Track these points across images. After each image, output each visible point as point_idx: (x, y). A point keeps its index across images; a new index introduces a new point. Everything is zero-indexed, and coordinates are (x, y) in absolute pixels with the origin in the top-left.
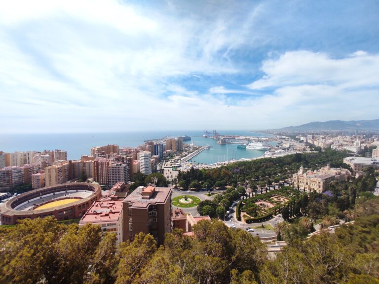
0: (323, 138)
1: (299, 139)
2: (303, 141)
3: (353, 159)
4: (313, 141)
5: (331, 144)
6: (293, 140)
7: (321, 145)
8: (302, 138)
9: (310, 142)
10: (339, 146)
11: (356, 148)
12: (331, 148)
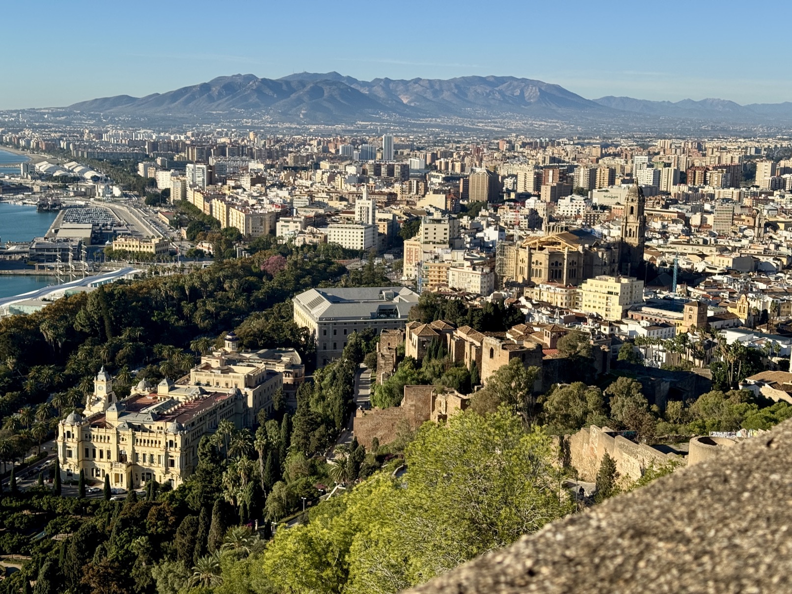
1: (153, 182)
2: (167, 192)
4: (208, 199)
5: (277, 216)
6: (117, 190)
7: (237, 220)
8: (165, 180)
9: (196, 199)
10: (309, 221)
11: (360, 235)
12: (278, 234)
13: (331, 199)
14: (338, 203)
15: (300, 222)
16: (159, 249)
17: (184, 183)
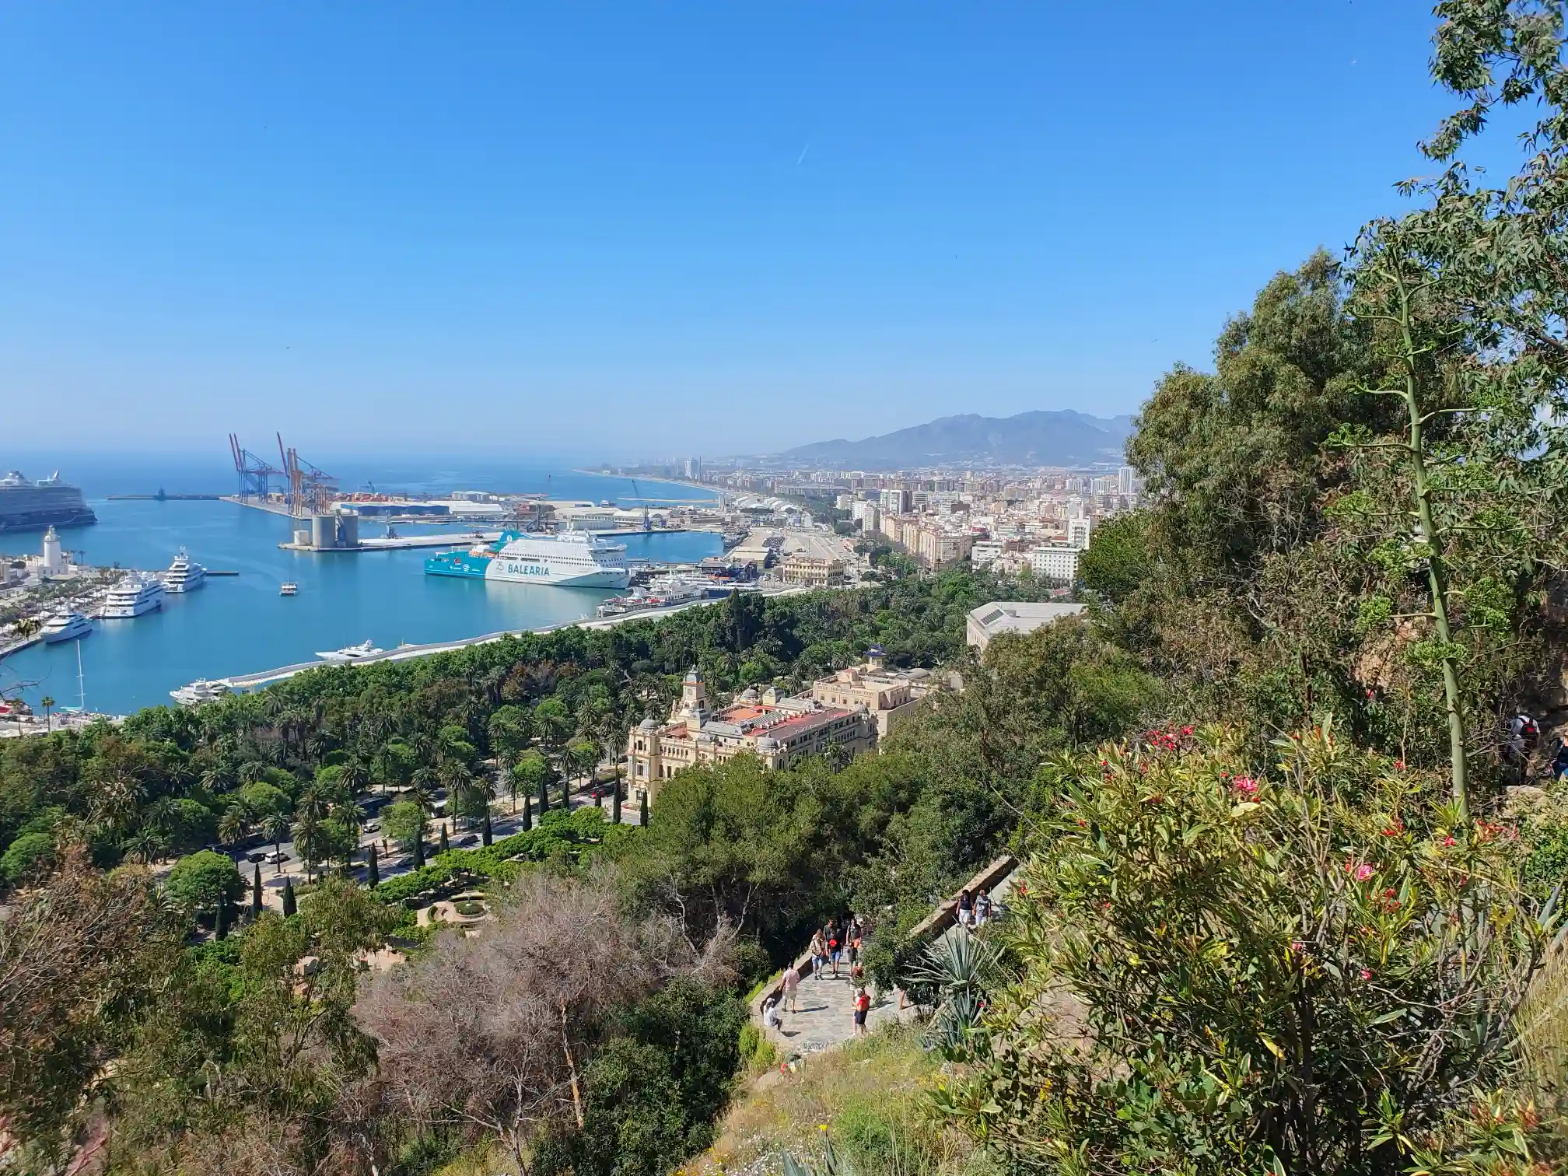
0: (957, 507)
1: (848, 514)
2: (859, 523)
3: (998, 614)
4: (899, 524)
5: (974, 539)
6: (808, 521)
7: (928, 546)
8: (860, 510)
9: (888, 528)
10: (1011, 546)
11: (1072, 560)
12: (974, 558)
13: (1045, 527)
14: (1053, 531)
15: (1001, 547)
16: (832, 571)
17: (877, 512)
